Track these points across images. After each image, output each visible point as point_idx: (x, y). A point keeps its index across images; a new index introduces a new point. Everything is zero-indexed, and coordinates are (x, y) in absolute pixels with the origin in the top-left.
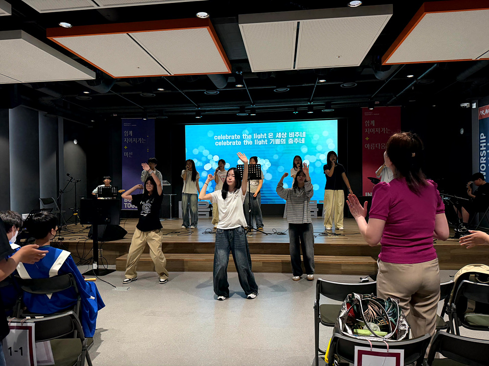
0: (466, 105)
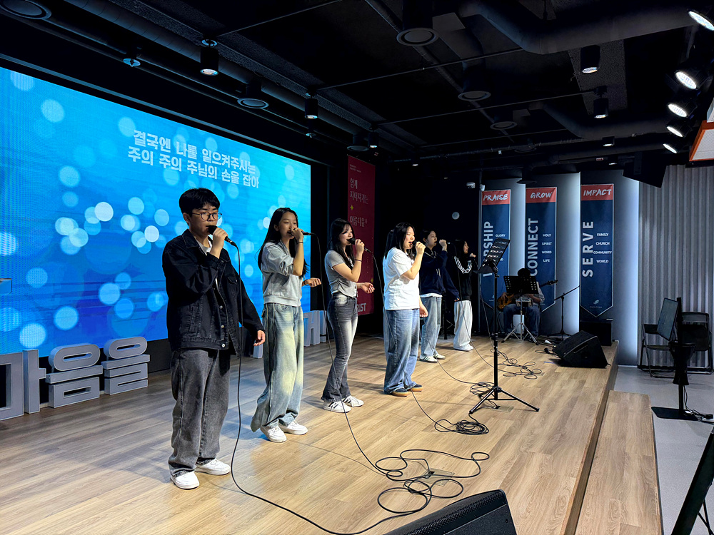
0: (473, 185)
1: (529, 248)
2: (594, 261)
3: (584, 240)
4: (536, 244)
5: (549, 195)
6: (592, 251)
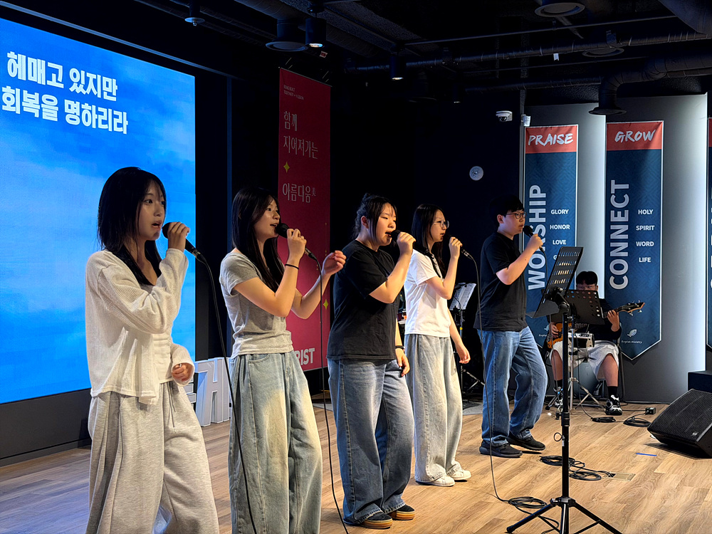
0: (508, 115)
1: (613, 236)
4: (625, 228)
5: (648, 136)
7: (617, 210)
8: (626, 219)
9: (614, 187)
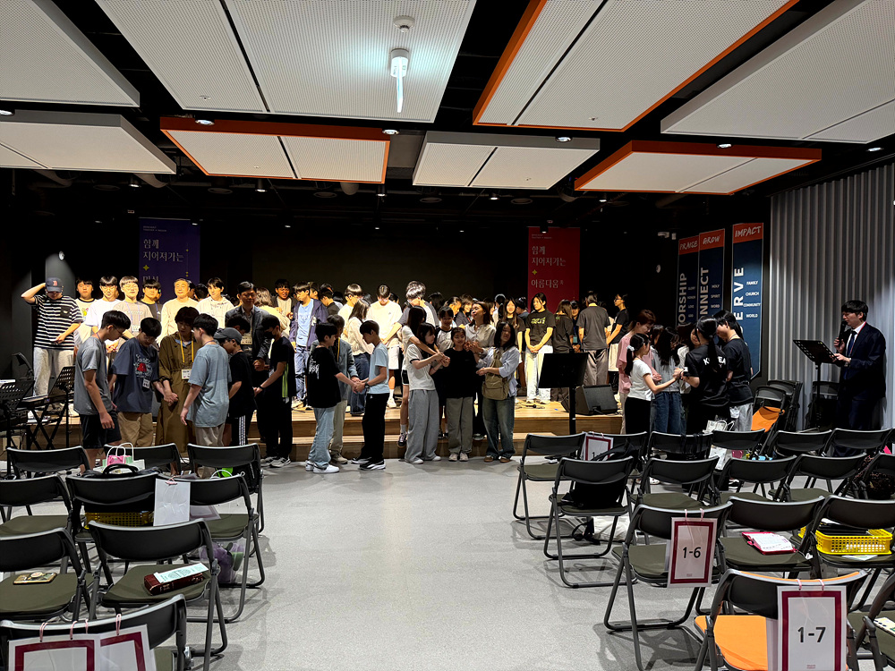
0: (664, 234)
1: (701, 302)
2: (744, 316)
3: (735, 290)
4: (706, 296)
5: (718, 239)
6: (742, 304)
7: (703, 286)
8: (707, 291)
9: (703, 272)
